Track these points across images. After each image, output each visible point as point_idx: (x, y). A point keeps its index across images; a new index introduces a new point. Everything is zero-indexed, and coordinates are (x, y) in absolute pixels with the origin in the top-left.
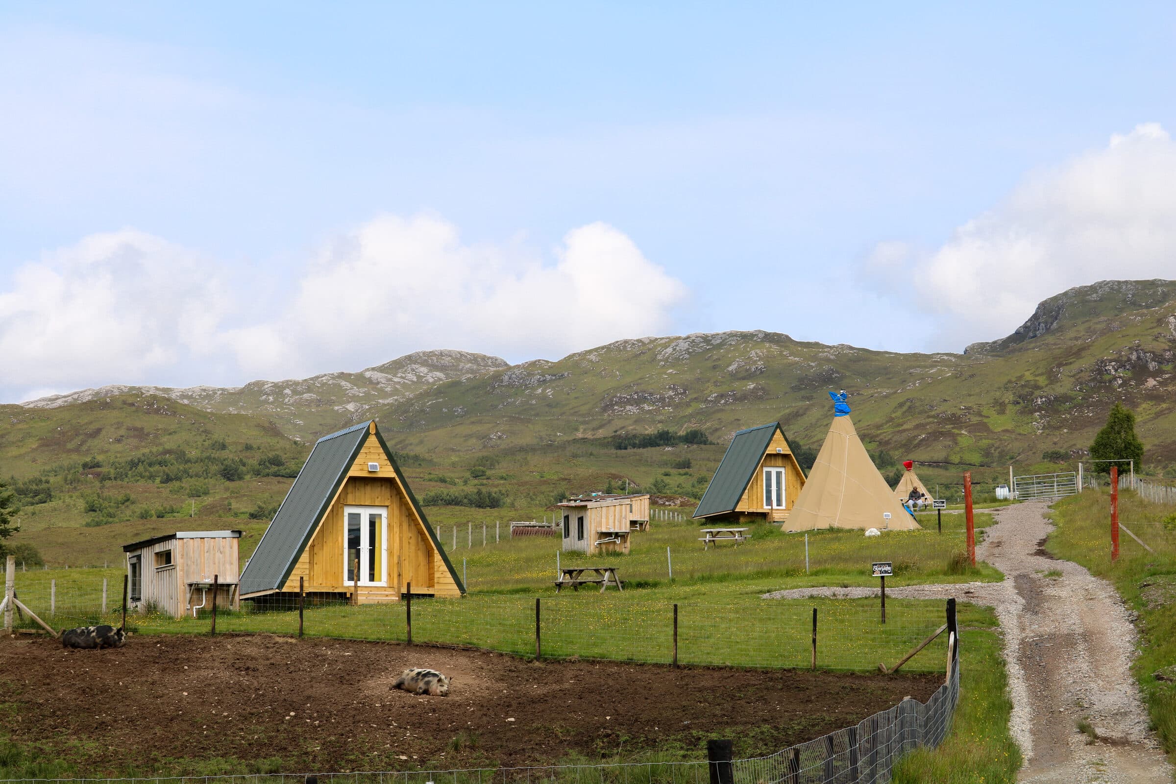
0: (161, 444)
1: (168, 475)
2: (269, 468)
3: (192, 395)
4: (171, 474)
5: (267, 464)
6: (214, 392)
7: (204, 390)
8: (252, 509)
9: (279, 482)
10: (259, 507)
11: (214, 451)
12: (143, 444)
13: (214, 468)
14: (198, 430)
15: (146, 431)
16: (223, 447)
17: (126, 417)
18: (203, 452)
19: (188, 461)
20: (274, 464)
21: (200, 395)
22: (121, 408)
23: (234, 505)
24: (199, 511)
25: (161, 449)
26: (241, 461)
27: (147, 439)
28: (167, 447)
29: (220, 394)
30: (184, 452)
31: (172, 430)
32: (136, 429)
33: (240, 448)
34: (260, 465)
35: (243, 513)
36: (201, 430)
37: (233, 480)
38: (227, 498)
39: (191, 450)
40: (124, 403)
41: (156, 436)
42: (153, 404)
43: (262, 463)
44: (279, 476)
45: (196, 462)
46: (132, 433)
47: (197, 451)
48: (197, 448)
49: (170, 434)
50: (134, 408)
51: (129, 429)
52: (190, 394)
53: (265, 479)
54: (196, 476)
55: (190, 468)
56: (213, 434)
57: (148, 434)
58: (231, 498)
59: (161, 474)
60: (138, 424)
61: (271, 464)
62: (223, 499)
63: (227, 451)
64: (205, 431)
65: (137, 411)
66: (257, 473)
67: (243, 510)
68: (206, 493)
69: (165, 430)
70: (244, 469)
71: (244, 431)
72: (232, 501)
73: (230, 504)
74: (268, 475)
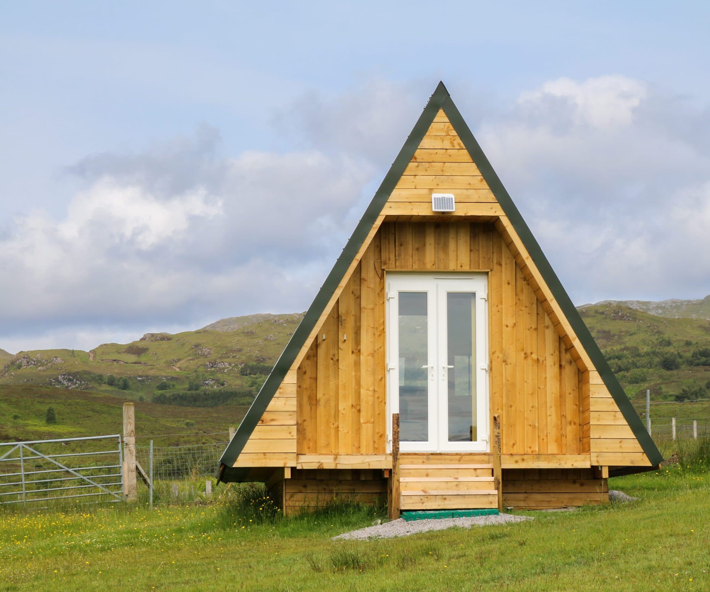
0: (623, 343)
1: (619, 367)
2: (699, 359)
3: (665, 306)
4: (622, 366)
5: (698, 355)
6: (682, 303)
7: (674, 302)
8: (677, 392)
9: (705, 370)
10: (684, 390)
11: (661, 347)
12: (610, 343)
13: (657, 360)
14: (653, 331)
15: (612, 333)
16: (669, 343)
17: (597, 322)
18: (652, 348)
19: (639, 355)
20: (704, 356)
21: (671, 306)
22: (594, 316)
23: (664, 389)
24: (637, 395)
25: (623, 347)
26: (679, 353)
27: (613, 340)
28: (627, 345)
29: (686, 305)
30: (638, 348)
31: (632, 332)
32: (604, 332)
33: (682, 343)
34: (693, 357)
35: (671, 396)
36: (655, 331)
37: (672, 370)
38: (659, 384)
39: (643, 347)
40: (596, 312)
41: (620, 337)
42: (618, 312)
43: (694, 355)
44: (707, 365)
45: (644, 356)
46: (601, 335)
47: (648, 347)
48: (648, 345)
49: (631, 335)
50: (603, 316)
51: (599, 332)
52: (663, 305)
53: (696, 368)
54: (642, 367)
55: (638, 361)
56: (664, 334)
57: (614, 336)
58: (662, 383)
59: (615, 366)
60: (606, 328)
61: (702, 356)
62: (656, 385)
63: (671, 347)
64: (658, 332)
65: (605, 318)
66: (690, 363)
67: (671, 393)
68: (644, 380)
69: (627, 332)
70: (680, 360)
71: (689, 331)
72: (662, 386)
73: (661, 389)
74: (698, 365)
